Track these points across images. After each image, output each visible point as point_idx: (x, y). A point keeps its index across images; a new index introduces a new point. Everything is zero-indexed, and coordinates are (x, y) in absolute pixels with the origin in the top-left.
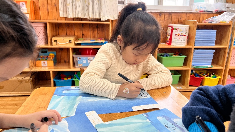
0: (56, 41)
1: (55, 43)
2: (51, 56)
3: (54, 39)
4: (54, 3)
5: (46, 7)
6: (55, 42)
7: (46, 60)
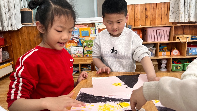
3: (177, 36)
4: (166, 14)
5: (160, 16)
6: (178, 38)
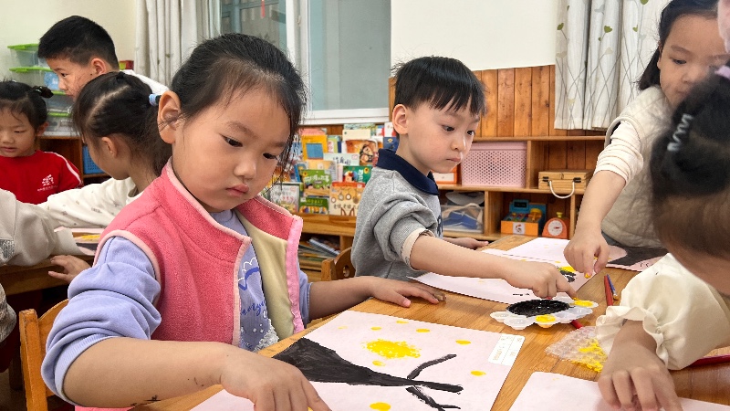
0: (546, 179)
1: (546, 184)
2: (533, 213)
3: (542, 174)
4: (546, 102)
5: (527, 110)
6: (543, 181)
7: (523, 221)
